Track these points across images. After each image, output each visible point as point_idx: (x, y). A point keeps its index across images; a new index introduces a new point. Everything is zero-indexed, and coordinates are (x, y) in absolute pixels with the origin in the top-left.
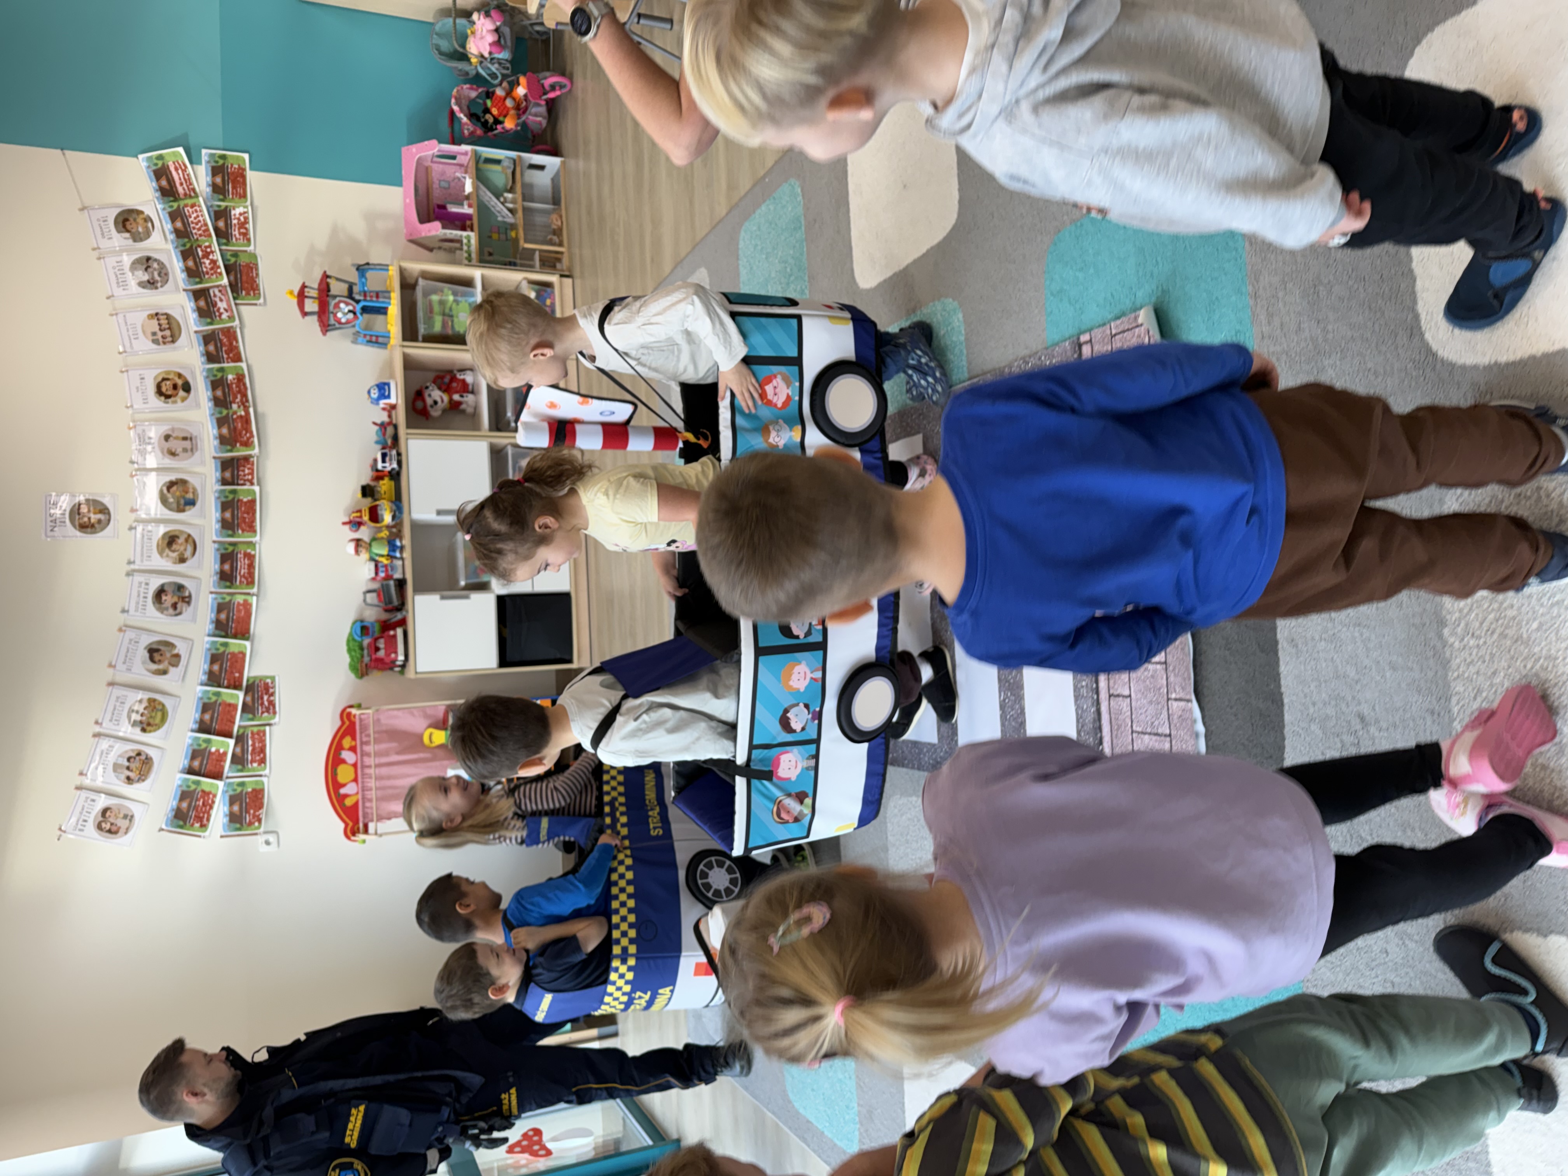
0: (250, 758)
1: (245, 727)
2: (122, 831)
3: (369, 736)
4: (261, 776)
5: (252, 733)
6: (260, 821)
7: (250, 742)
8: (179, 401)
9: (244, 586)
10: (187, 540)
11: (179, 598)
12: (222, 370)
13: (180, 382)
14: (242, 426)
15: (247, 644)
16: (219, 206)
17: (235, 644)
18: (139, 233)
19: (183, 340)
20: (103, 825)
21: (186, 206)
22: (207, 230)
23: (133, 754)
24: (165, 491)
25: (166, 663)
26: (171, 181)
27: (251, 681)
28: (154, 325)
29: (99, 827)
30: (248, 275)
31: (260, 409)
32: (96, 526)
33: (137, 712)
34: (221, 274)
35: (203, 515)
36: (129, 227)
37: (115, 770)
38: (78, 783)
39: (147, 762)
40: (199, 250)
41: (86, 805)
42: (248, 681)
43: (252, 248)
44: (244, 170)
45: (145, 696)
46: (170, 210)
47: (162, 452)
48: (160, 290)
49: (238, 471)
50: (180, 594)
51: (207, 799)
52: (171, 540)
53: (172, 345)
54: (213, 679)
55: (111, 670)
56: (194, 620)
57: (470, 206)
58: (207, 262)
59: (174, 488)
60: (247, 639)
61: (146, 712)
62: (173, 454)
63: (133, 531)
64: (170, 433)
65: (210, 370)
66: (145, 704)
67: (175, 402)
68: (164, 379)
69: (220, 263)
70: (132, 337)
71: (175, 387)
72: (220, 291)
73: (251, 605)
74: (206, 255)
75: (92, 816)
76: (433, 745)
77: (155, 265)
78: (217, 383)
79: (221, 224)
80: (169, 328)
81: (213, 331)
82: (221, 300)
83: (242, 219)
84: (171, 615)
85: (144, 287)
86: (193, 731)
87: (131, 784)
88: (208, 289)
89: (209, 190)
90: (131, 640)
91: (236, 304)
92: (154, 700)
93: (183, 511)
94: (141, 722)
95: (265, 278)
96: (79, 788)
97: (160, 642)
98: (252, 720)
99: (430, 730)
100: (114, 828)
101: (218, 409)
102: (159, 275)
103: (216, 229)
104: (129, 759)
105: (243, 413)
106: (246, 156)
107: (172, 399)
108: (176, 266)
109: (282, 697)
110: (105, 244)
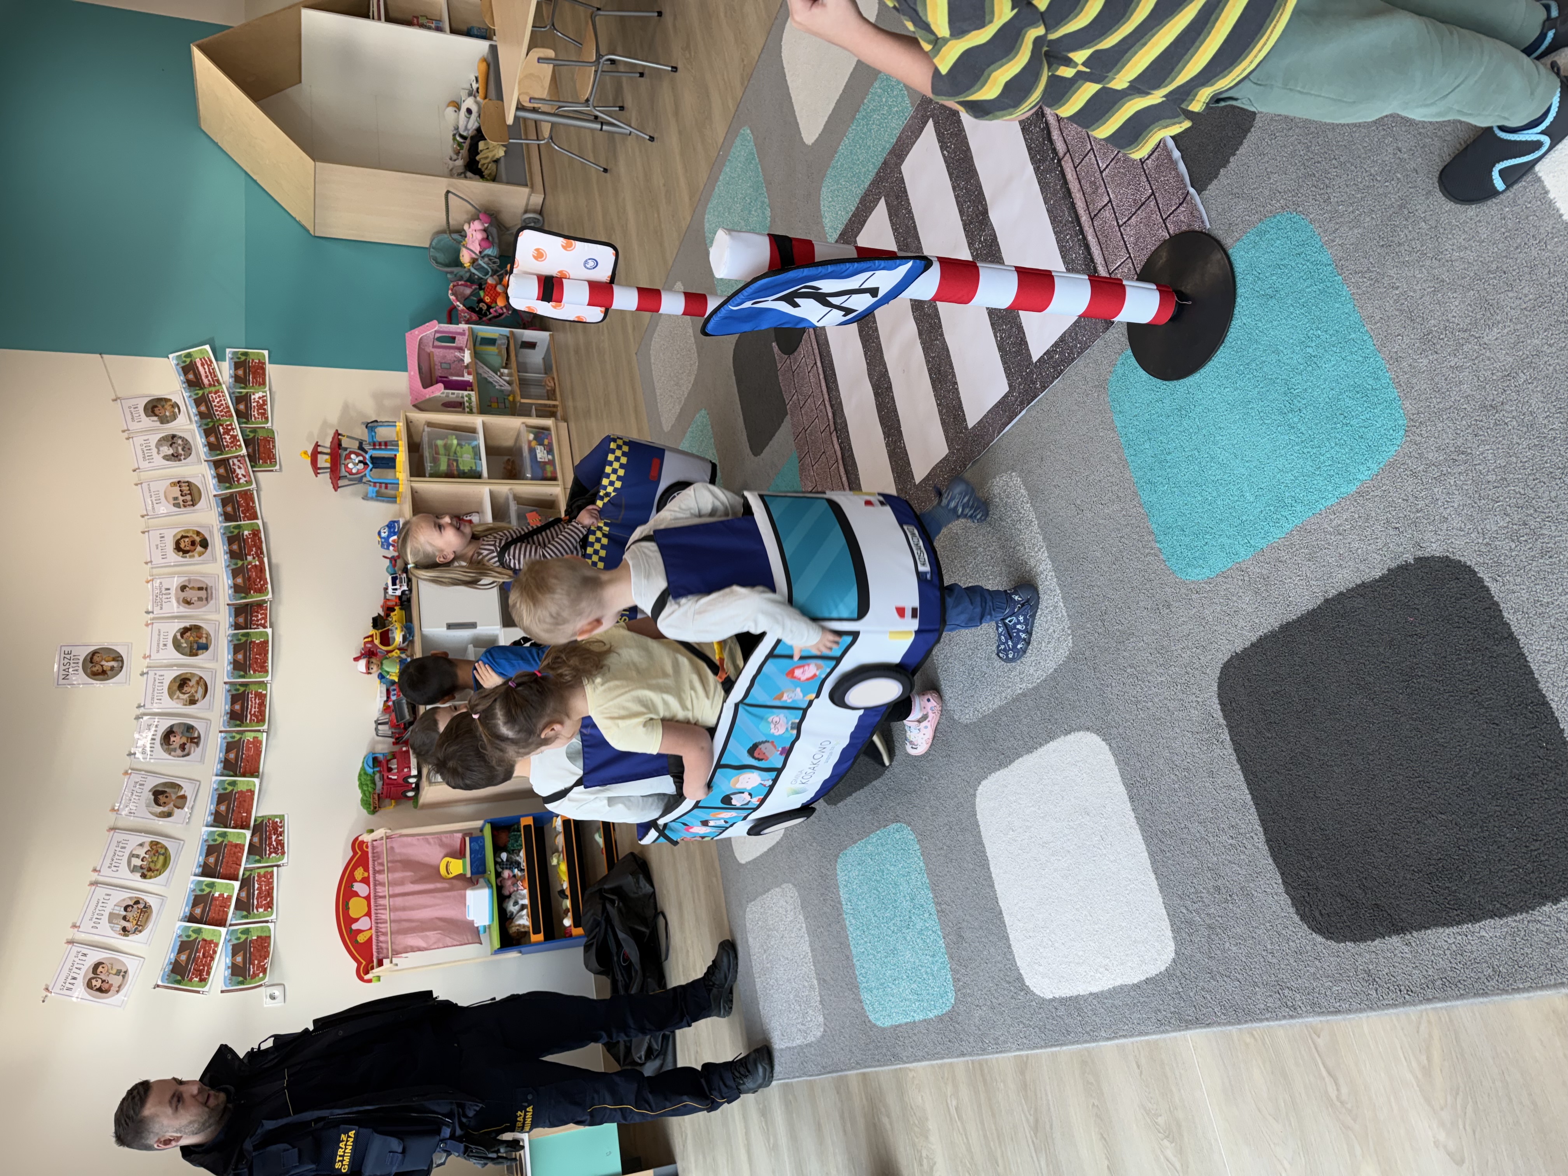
0: (255, 903)
1: (251, 870)
2: (114, 989)
3: (382, 864)
4: (267, 922)
5: (259, 875)
6: (264, 971)
7: (256, 886)
8: (196, 555)
9: (254, 724)
10: (198, 683)
11: (188, 738)
12: (238, 527)
13: (198, 539)
14: (256, 575)
15: (256, 781)
16: (241, 393)
17: (243, 783)
18: (167, 416)
19: (202, 504)
20: (94, 982)
21: (210, 392)
22: (230, 411)
23: (131, 903)
24: (179, 637)
25: (171, 805)
26: (197, 375)
27: (260, 820)
28: (176, 491)
29: (89, 985)
30: (265, 446)
31: (274, 561)
32: (109, 673)
33: (138, 856)
34: (240, 446)
35: (215, 658)
36: (157, 411)
37: (110, 922)
38: (70, 937)
39: (146, 909)
40: (221, 428)
41: (77, 960)
42: (255, 821)
43: (269, 424)
44: (264, 363)
45: (148, 839)
46: (195, 397)
47: (178, 602)
48: (183, 461)
49: (252, 616)
50: (188, 735)
51: (208, 949)
52: (182, 683)
53: (192, 508)
54: (219, 819)
55: (113, 816)
56: (202, 760)
57: (469, 374)
58: (228, 437)
59: (188, 634)
60: (257, 777)
61: (147, 856)
62: (188, 602)
63: (145, 676)
64: (187, 584)
65: (226, 528)
66: (147, 847)
67: (193, 556)
68: (183, 537)
69: (240, 437)
70: (155, 502)
71: (193, 543)
72: (239, 461)
73: (261, 742)
74: (227, 432)
75: (82, 972)
76: (451, 876)
77: (180, 442)
78: (233, 539)
79: (242, 407)
80: (190, 494)
81: (232, 494)
82: (239, 468)
83: (261, 401)
84: (179, 757)
85: (168, 460)
86: (195, 875)
87: (127, 936)
88: (228, 459)
89: (231, 380)
90: (136, 783)
91: (253, 471)
92: (158, 843)
93: (196, 655)
94: (141, 867)
95: (281, 448)
96: (71, 942)
97: (165, 784)
98: (259, 861)
99: (448, 859)
100: (105, 986)
101: (234, 561)
102: (183, 450)
103: (237, 412)
104: (126, 909)
105: (257, 563)
106: (266, 353)
107: (190, 554)
108: (199, 441)
109: (292, 837)
110: (134, 426)
